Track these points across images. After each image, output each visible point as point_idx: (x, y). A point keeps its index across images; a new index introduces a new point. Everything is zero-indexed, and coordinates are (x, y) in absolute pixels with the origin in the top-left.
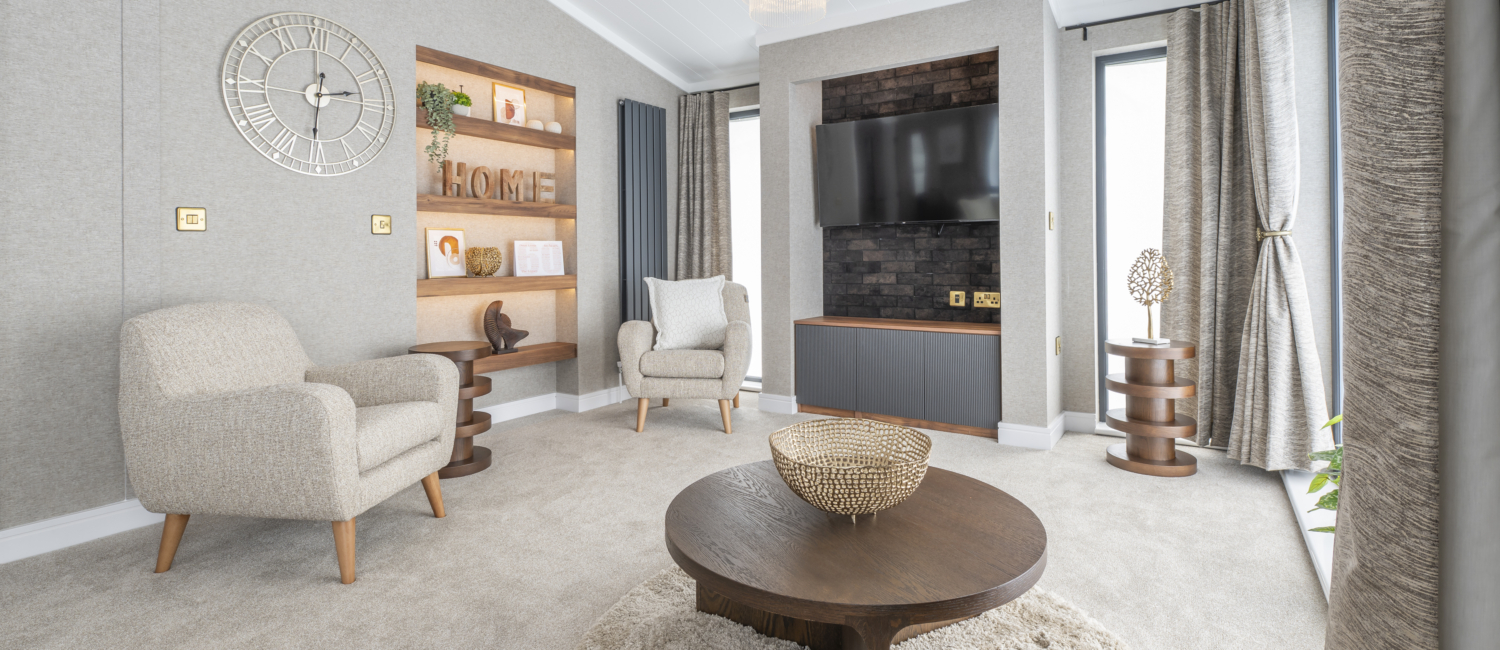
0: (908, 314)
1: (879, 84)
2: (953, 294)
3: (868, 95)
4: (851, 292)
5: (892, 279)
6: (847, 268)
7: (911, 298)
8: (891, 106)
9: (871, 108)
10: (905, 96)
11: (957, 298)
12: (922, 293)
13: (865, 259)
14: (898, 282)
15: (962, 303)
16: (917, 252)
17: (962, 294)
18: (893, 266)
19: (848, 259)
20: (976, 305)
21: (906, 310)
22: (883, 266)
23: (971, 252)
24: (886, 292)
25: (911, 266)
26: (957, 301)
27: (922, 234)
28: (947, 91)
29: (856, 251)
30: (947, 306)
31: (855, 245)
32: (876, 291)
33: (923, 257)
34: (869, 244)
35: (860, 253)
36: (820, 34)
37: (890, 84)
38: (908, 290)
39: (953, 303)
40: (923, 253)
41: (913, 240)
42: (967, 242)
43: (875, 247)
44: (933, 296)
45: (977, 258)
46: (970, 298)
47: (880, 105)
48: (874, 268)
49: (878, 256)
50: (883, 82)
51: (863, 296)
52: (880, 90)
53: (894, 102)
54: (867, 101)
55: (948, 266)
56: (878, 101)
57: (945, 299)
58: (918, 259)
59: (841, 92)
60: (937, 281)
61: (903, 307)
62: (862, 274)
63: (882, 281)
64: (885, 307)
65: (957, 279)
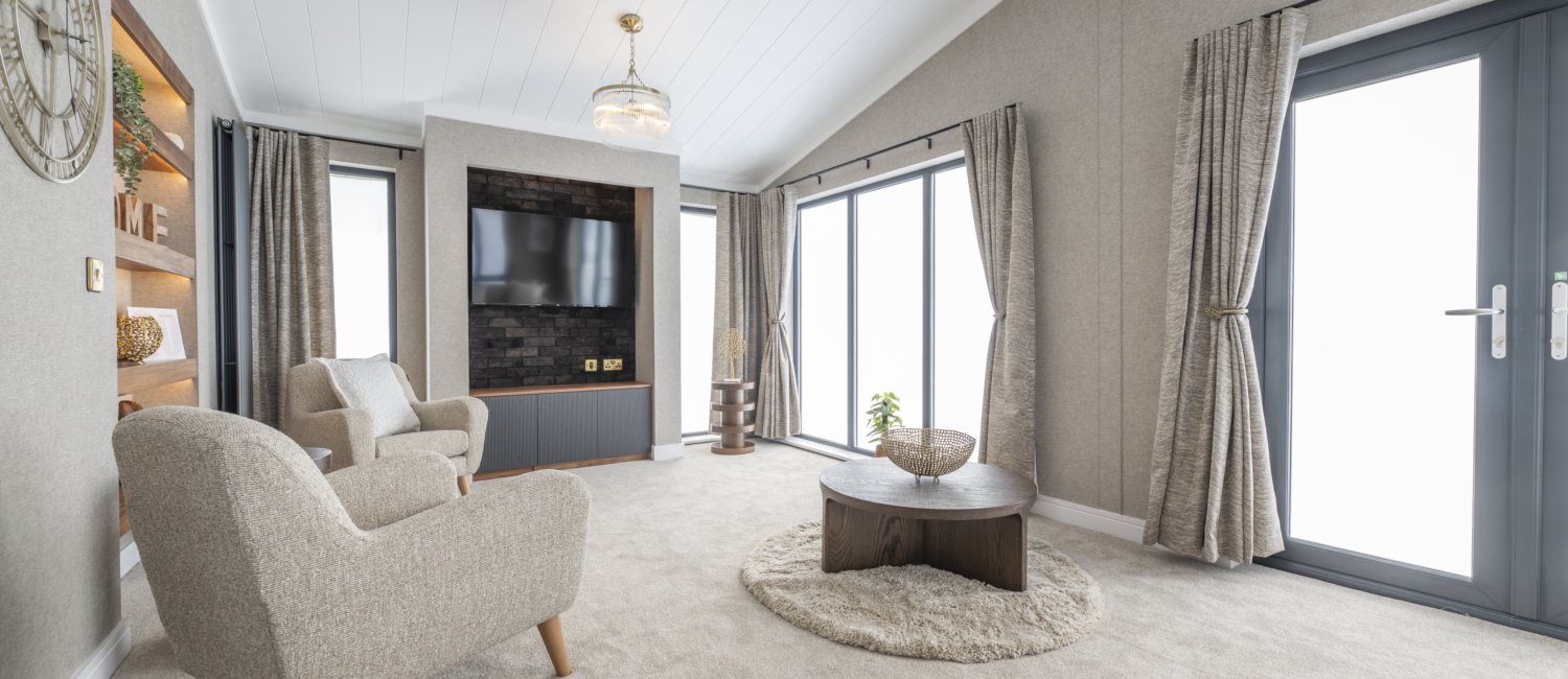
0: (549, 381)
1: (522, 183)
2: (588, 362)
3: (511, 189)
4: (493, 366)
5: (535, 352)
6: (489, 344)
7: (552, 368)
8: (534, 204)
9: (514, 201)
10: (547, 199)
11: (591, 365)
12: (562, 363)
13: (508, 335)
14: (539, 355)
15: (595, 369)
16: (557, 329)
17: (595, 362)
18: (535, 341)
19: (490, 336)
20: (605, 369)
21: (548, 378)
22: (525, 341)
23: (601, 330)
24: (529, 363)
25: (552, 341)
26: (591, 367)
27: (561, 315)
28: (582, 203)
29: (498, 328)
30: (583, 371)
31: (496, 323)
32: (520, 363)
33: (563, 333)
34: (513, 322)
35: (504, 330)
36: (503, 129)
37: (532, 185)
38: (549, 361)
39: (588, 369)
40: (562, 330)
41: (554, 319)
42: (598, 322)
43: (518, 324)
44: (570, 365)
45: (606, 334)
46: (600, 364)
47: (523, 201)
48: (517, 343)
49: (520, 333)
50: (526, 182)
51: (506, 369)
52: (523, 189)
53: (538, 202)
54: (509, 194)
55: (583, 340)
56: (522, 197)
57: (581, 367)
58: (558, 335)
59: (483, 179)
60: (574, 352)
61: (545, 375)
62: (504, 349)
63: (525, 354)
64: (528, 376)
65: (590, 350)
